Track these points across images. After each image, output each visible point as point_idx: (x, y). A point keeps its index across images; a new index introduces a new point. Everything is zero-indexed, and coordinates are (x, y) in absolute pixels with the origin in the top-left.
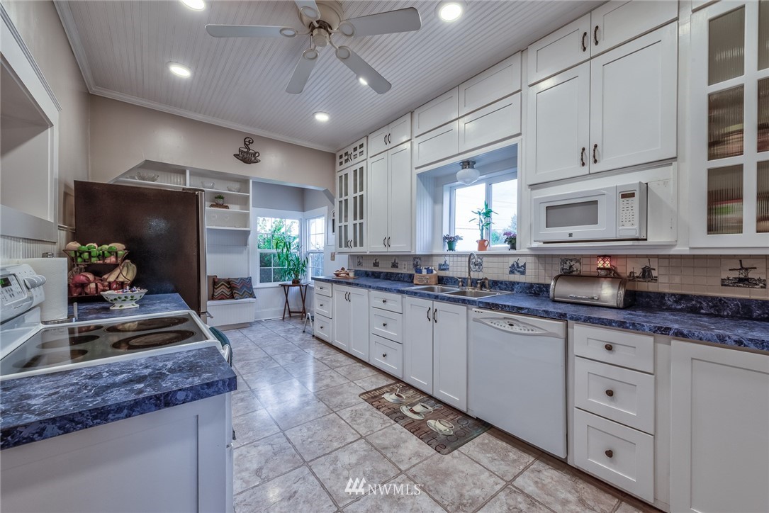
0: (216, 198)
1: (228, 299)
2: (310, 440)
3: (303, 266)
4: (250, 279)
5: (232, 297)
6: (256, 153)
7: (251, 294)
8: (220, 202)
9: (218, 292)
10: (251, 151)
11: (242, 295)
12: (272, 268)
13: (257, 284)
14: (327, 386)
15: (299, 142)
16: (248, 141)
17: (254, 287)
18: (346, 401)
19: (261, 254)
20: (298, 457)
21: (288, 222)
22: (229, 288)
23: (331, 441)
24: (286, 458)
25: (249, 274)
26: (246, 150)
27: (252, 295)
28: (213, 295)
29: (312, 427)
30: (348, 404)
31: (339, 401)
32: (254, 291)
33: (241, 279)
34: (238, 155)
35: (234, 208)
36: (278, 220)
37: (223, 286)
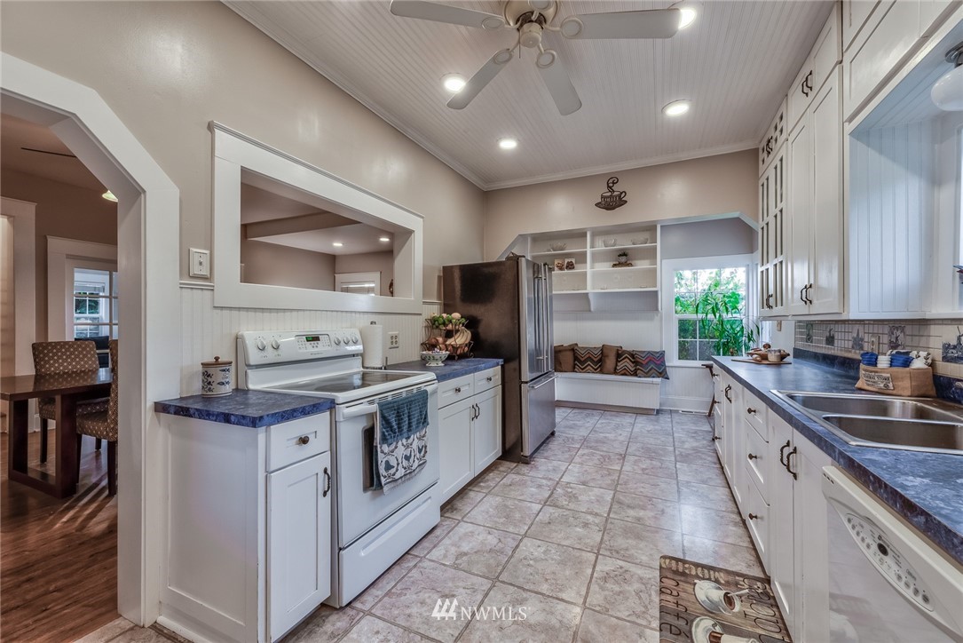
0: (620, 255)
1: (632, 375)
2: (531, 562)
3: (750, 340)
4: (662, 353)
5: (635, 374)
6: (621, 193)
7: (660, 373)
8: (623, 259)
9: (620, 365)
10: (616, 193)
11: (647, 373)
12: (698, 340)
13: (672, 359)
14: (639, 519)
15: (684, 156)
16: (612, 181)
17: (667, 364)
18: (633, 552)
19: (680, 321)
20: (501, 568)
21: (726, 273)
22: (633, 363)
23: (547, 580)
24: (492, 561)
25: (661, 347)
26: (609, 194)
27: (663, 374)
28: (616, 369)
29: (553, 551)
30: (631, 556)
31: (624, 546)
32: (667, 369)
33: (649, 352)
34: (600, 203)
35: (642, 265)
36: (715, 271)
37: (627, 360)
